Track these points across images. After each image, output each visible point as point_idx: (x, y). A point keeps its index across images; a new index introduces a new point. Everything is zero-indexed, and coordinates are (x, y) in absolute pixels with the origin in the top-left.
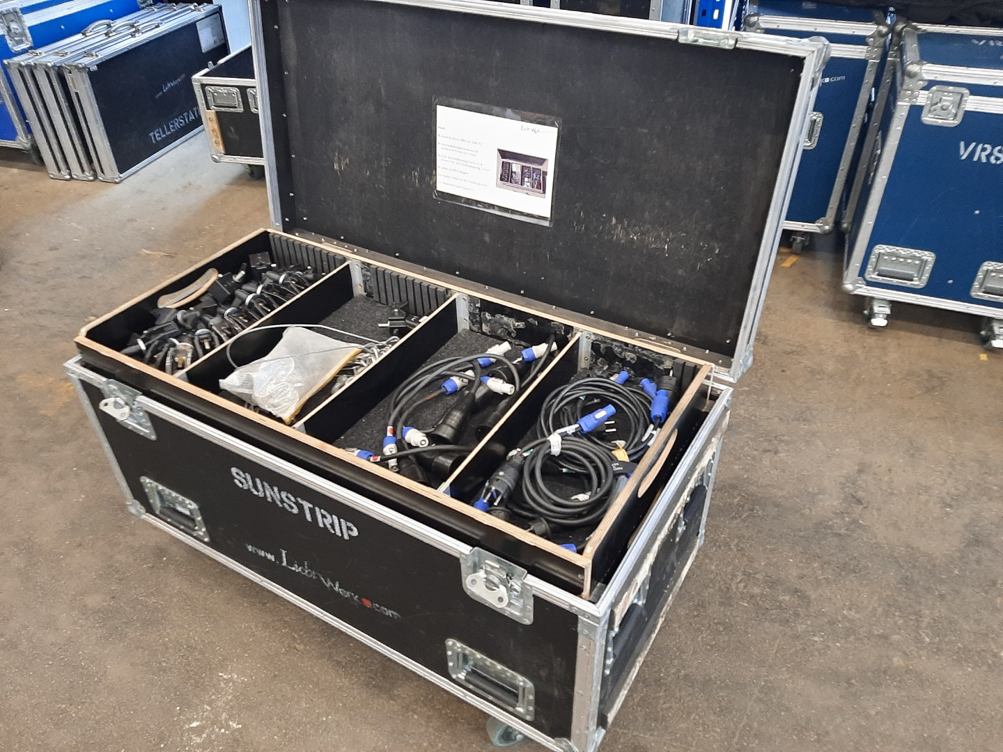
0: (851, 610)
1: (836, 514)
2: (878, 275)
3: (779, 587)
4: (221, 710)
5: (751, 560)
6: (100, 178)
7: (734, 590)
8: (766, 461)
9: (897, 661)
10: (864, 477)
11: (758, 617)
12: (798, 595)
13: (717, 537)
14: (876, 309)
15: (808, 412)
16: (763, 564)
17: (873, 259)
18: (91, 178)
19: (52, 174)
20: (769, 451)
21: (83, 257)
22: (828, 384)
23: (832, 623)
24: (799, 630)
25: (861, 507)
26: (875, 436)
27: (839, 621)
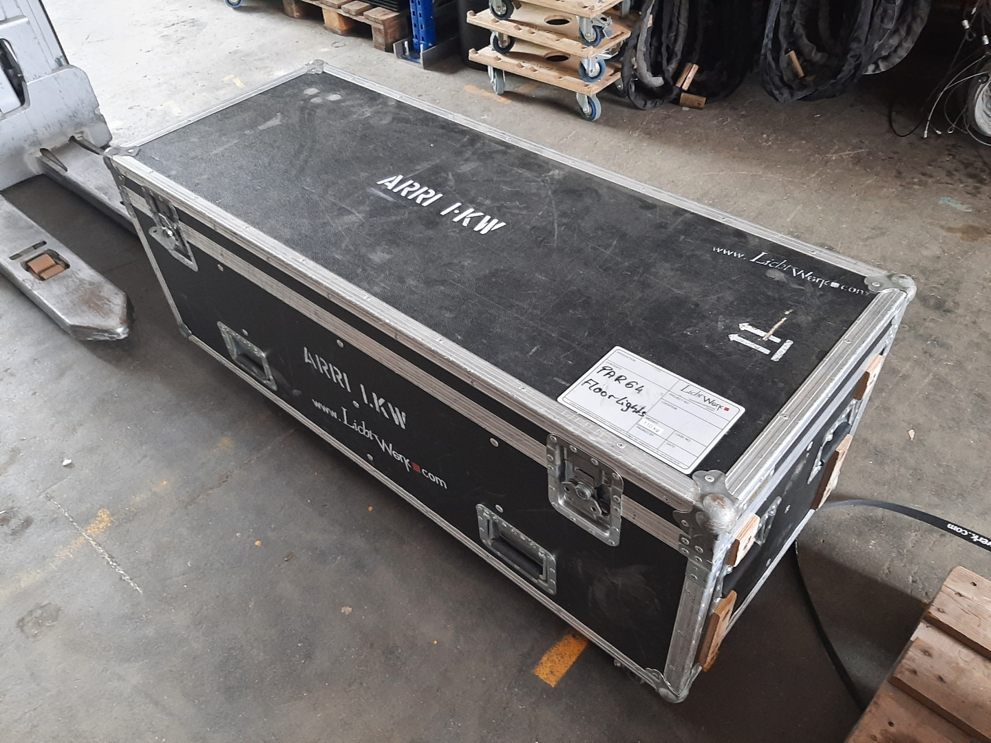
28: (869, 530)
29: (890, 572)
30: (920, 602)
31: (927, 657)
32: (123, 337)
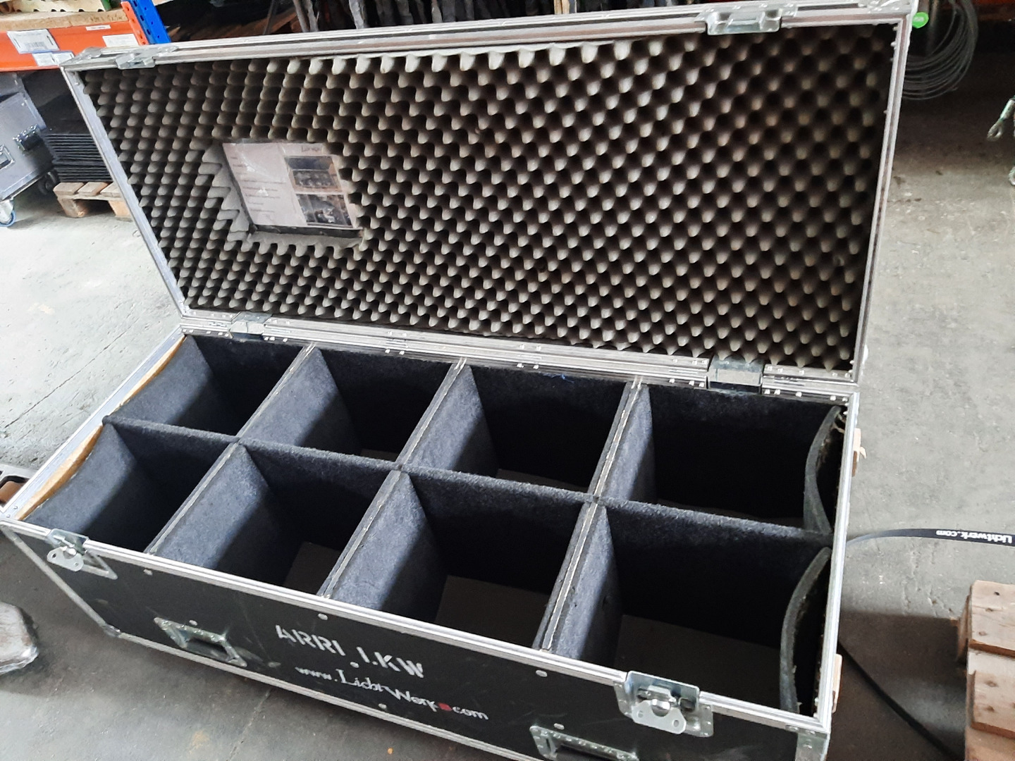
28: (873, 566)
29: (910, 602)
30: (947, 621)
31: (993, 688)
32: (32, 659)
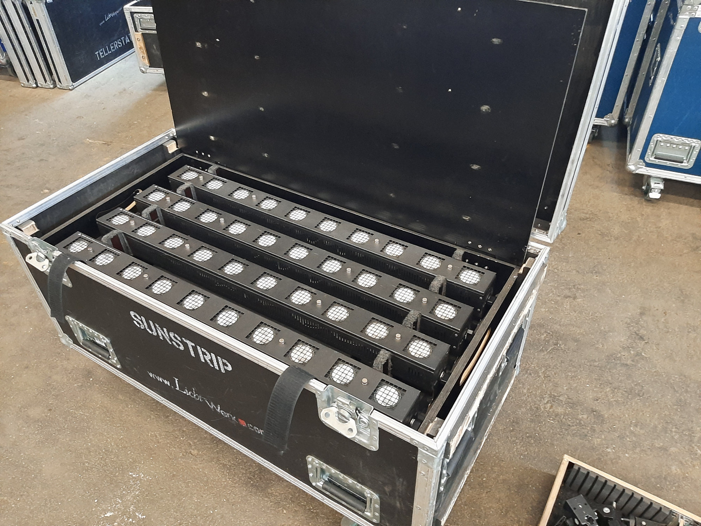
0: (637, 427)
1: (624, 348)
2: (655, 158)
3: (578, 407)
4: (130, 503)
5: (556, 385)
6: (58, 86)
7: (542, 409)
8: (567, 305)
9: (675, 469)
10: (645, 318)
11: (562, 432)
12: (594, 414)
13: (527, 366)
14: (653, 185)
15: (599, 266)
16: (565, 388)
17: (652, 145)
18: (52, 86)
19: (23, 83)
20: (569, 297)
21: (43, 145)
22: (615, 244)
23: (621, 437)
24: (596, 443)
25: (643, 342)
26: (653, 286)
27: (627, 436)
